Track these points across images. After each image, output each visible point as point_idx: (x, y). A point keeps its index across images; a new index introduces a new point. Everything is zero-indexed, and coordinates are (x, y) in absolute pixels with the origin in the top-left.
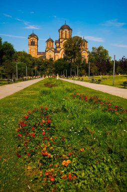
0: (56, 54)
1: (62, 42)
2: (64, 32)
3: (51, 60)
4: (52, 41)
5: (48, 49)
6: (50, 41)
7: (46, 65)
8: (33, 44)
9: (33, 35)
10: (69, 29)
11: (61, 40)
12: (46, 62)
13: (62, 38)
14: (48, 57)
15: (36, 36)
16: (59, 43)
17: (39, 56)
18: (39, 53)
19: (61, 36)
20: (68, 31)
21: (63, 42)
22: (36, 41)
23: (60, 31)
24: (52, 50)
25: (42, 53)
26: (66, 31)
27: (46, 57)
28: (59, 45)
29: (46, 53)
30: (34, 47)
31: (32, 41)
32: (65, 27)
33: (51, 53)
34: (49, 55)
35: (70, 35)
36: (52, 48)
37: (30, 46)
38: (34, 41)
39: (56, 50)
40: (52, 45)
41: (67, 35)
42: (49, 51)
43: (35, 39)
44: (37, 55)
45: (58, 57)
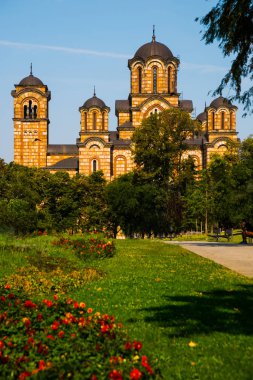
0: (116, 153)
1: (138, 109)
2: (148, 69)
3: (97, 177)
4: (103, 108)
5: (88, 136)
6: (94, 105)
7: (78, 197)
8: (29, 114)
9: (30, 84)
10: (168, 57)
11: (136, 101)
12: (79, 186)
13: (140, 94)
14: (86, 169)
15: (42, 85)
16: (130, 112)
17: (52, 160)
18: (53, 149)
19: (136, 84)
20: (161, 65)
21: (145, 109)
22: (43, 105)
23: (135, 66)
24: (101, 140)
25: (65, 150)
26: (155, 67)
27: (81, 164)
28: (131, 120)
29: (81, 149)
30: (35, 125)
31: (27, 103)
32: (152, 52)
33: (97, 149)
34: (90, 159)
35: (172, 80)
36: (103, 132)
37: (19, 123)
38: (34, 103)
39: (118, 136)
40: (104, 122)
41: (160, 82)
42: (92, 143)
43: (37, 96)
44: (48, 155)
45: (126, 164)
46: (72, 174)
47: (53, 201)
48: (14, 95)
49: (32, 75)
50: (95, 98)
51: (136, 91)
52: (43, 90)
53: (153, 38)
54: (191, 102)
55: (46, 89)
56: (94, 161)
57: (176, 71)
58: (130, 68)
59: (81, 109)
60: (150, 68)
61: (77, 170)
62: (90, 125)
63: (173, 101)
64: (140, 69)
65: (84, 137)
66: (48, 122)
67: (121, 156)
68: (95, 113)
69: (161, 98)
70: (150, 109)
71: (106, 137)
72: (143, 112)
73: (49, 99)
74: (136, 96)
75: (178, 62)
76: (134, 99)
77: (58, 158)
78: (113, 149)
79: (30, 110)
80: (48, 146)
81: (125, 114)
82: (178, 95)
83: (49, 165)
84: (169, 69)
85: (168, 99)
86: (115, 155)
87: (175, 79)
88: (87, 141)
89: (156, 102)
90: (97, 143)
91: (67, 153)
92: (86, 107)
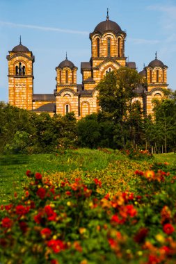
0: (82, 100)
1: (97, 69)
2: (104, 39)
3: (70, 117)
4: (73, 68)
5: (62, 88)
6: (66, 66)
7: (57, 131)
9: (20, 51)
10: (118, 31)
11: (96, 63)
12: (57, 123)
13: (98, 58)
14: (61, 111)
15: (27, 50)
16: (92, 71)
17: (36, 105)
18: (36, 98)
19: (95, 51)
20: (113, 37)
21: (102, 68)
22: (29, 66)
23: (95, 38)
24: (72, 91)
25: (45, 98)
26: (109, 39)
27: (57, 108)
28: (92, 77)
29: (57, 97)
30: (24, 80)
31: (18, 65)
32: (107, 28)
33: (69, 97)
34: (64, 104)
35: (121, 48)
36: (73, 84)
37: (12, 78)
38: (23, 65)
39: (83, 88)
40: (73, 78)
41: (112, 50)
42: (65, 93)
43: (25, 59)
44: (33, 101)
45: (89, 108)
46: (52, 114)
47: (39, 134)
48: (9, 58)
49: (21, 45)
50: (67, 60)
51: (95, 56)
52: (29, 55)
53: (108, 18)
54: (134, 64)
55: (32, 54)
56: (67, 106)
57: (124, 41)
58: (91, 39)
59: (56, 68)
60: (105, 39)
61: (55, 112)
62: (64, 79)
63: (122, 62)
64: (98, 40)
65: (59, 89)
66: (33, 78)
67: (85, 102)
68: (67, 72)
69: (114, 60)
70: (105, 68)
71: (75, 89)
72: (101, 70)
73: (33, 61)
74: (96, 59)
75: (125, 34)
76: (94, 61)
77: (40, 103)
78: (79, 97)
79: (20, 70)
80: (33, 95)
81: (88, 72)
82: (125, 58)
83: (34, 108)
84: (119, 39)
85: (118, 61)
86: (81, 102)
87: (123, 46)
88: (62, 91)
89: (110, 63)
90: (69, 93)
91: (47, 101)
92: (61, 67)
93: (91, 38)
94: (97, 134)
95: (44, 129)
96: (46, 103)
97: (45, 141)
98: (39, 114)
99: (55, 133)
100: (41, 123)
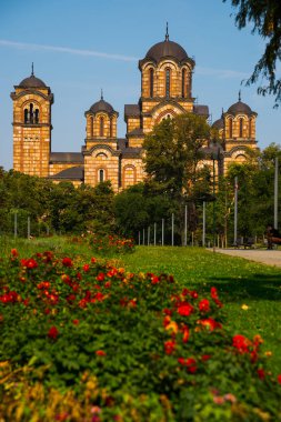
0: (125, 162)
1: (149, 115)
2: (160, 70)
3: (104, 188)
4: (111, 113)
5: (95, 143)
6: (101, 110)
7: (83, 209)
8: (30, 118)
9: (31, 85)
10: (182, 58)
11: (147, 106)
12: (84, 197)
13: (152, 98)
14: (92, 179)
15: (42, 85)
16: (141, 118)
17: (54, 170)
18: (55, 158)
19: (147, 87)
20: (174, 67)
21: (157, 114)
22: (45, 110)
23: (147, 68)
24: (109, 148)
25: (68, 159)
26: (168, 69)
27: (87, 174)
28: (141, 127)
29: (86, 158)
30: (37, 131)
31: (28, 107)
32: (166, 53)
33: (104, 158)
34: (97, 169)
35: (186, 83)
36: (111, 139)
37: (19, 128)
38: (35, 107)
39: (127, 144)
40: (111, 129)
41: (173, 86)
42: (99, 151)
43: (40, 99)
44: (50, 163)
45: (135, 175)
46: (76, 184)
47: (56, 213)
48: (14, 96)
49: (33, 76)
50: (102, 101)
51: (146, 95)
52: (45, 92)
53: (167, 36)
54: (206, 108)
55: (49, 91)
56: (101, 171)
57: (191, 73)
58: (141, 70)
59: (86, 113)
60: (162, 70)
61: (83, 180)
62: (97, 131)
63: (188, 106)
64: (151, 71)
65: (90, 144)
66: (51, 128)
67: (130, 166)
68: (102, 119)
69: (174, 102)
70: (162, 114)
71: (115, 145)
72: (155, 117)
73: (52, 102)
74: (148, 100)
75: (193, 63)
76: (144, 104)
77: (61, 166)
78: (121, 158)
79: (32, 115)
80: (51, 154)
81: (135, 120)
82: (192, 100)
83: (51, 174)
84: (184, 70)
85: (182, 104)
86: (123, 165)
87: (190, 81)
88: (93, 148)
89: (169, 107)
90: (105, 151)
91: (72, 163)
92: (92, 111)
93: (140, 68)
94: (143, 215)
95: (64, 206)
96: (70, 166)
97: (65, 224)
98: (57, 183)
99: (80, 212)
100: (59, 197)
